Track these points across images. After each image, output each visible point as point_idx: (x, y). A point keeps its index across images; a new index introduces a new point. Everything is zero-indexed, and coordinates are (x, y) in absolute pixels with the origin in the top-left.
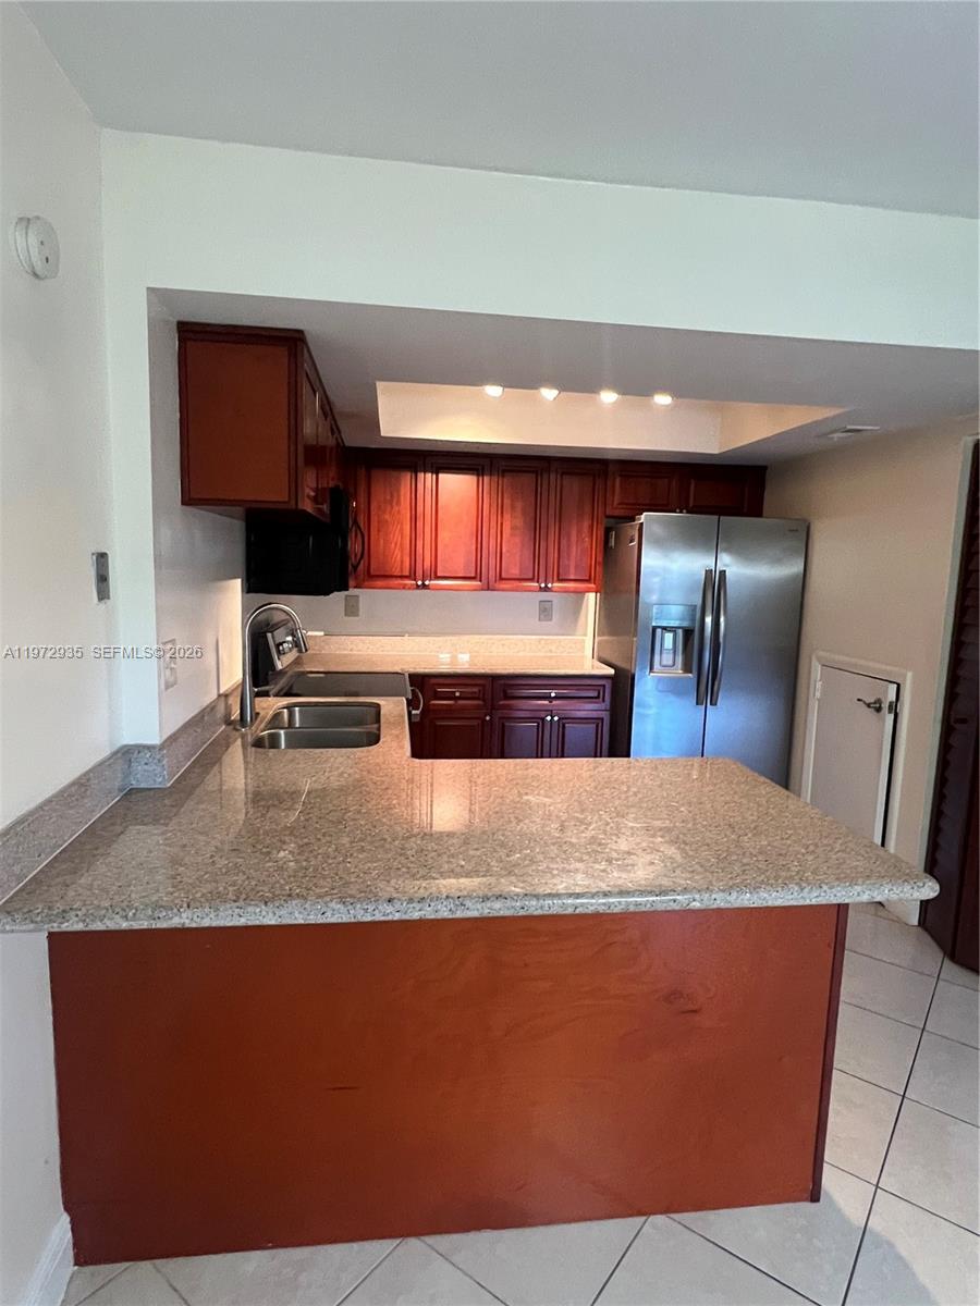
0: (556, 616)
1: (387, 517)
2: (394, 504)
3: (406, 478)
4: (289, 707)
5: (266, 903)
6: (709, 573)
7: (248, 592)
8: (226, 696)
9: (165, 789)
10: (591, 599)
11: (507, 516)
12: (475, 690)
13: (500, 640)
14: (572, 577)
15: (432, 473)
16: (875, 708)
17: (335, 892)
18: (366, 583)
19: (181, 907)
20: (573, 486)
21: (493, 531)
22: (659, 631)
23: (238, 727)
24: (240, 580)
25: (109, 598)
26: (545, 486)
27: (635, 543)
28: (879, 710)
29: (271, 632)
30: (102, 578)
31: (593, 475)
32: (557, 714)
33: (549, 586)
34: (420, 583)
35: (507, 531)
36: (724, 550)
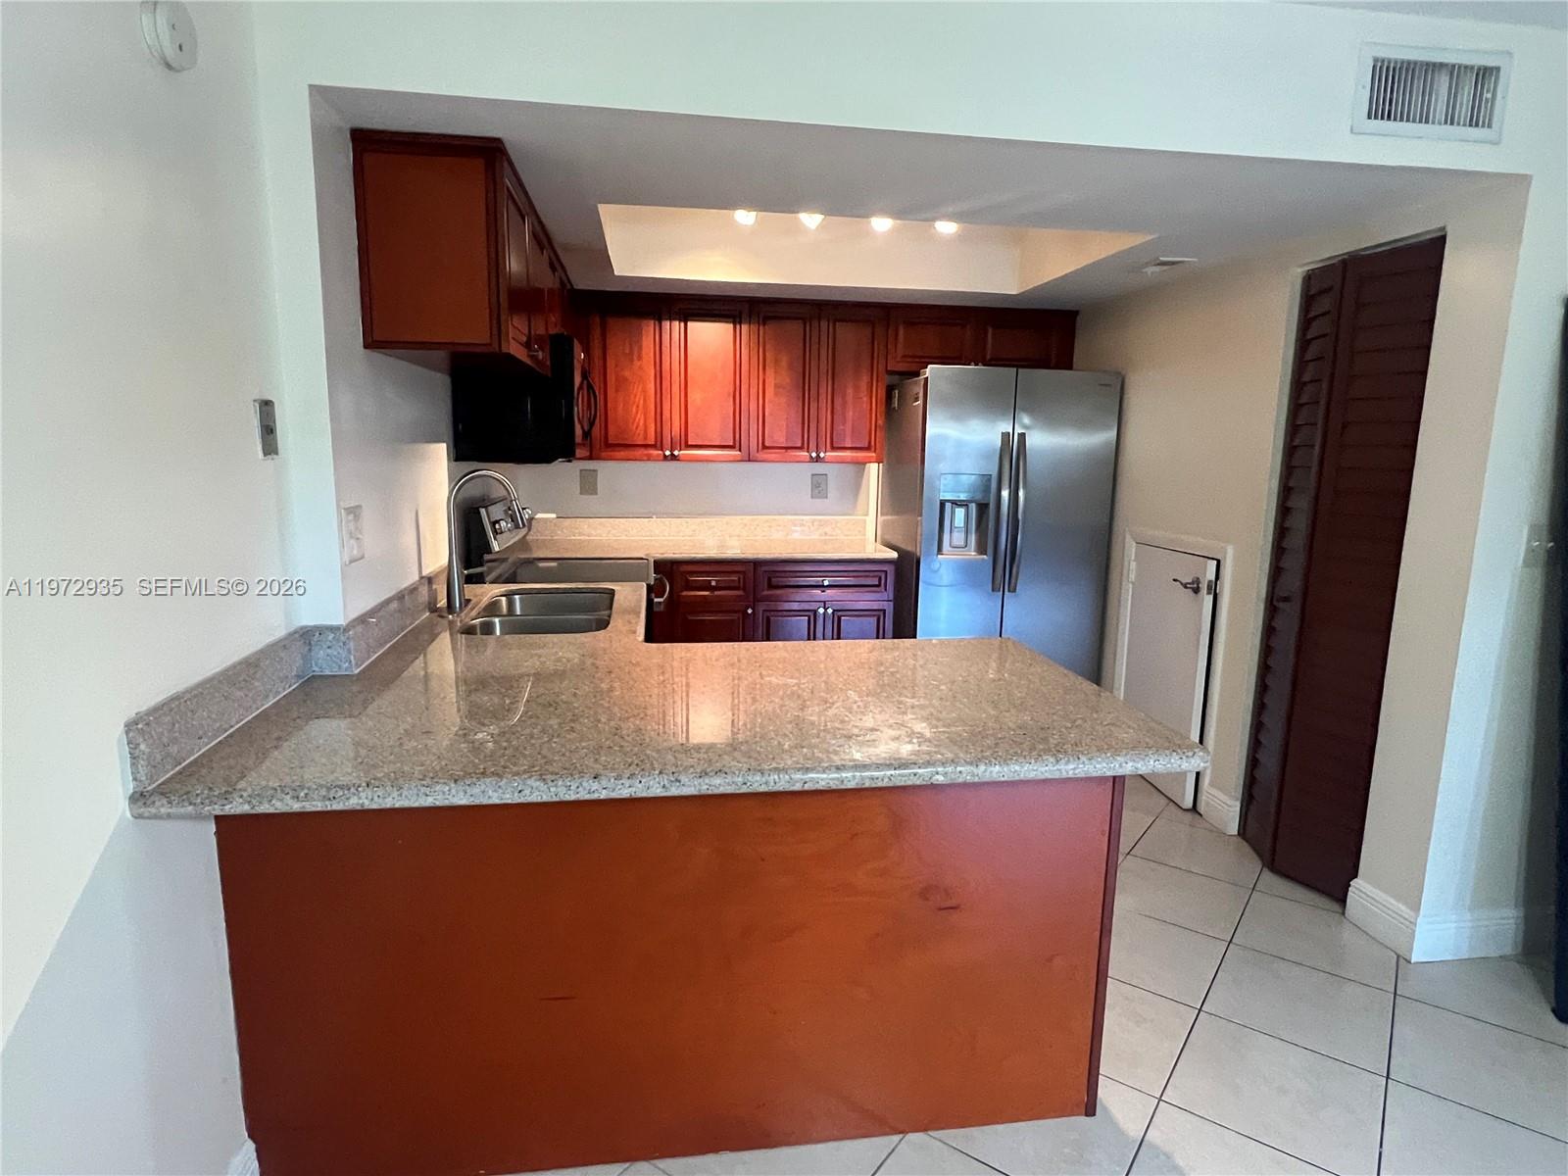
0: (832, 492)
1: (627, 374)
2: (635, 358)
3: (649, 327)
4: (509, 595)
5: (456, 781)
6: (1006, 436)
7: (456, 460)
8: (430, 580)
9: (353, 676)
10: (873, 470)
11: (770, 372)
12: (734, 578)
13: (767, 521)
14: (848, 444)
15: (680, 321)
16: (1193, 589)
17: (536, 769)
18: (603, 454)
19: (359, 786)
20: (848, 335)
21: (753, 391)
22: (948, 506)
23: (445, 614)
24: (444, 445)
25: (277, 454)
26: (815, 339)
27: (920, 402)
28: (1196, 591)
29: (486, 507)
30: (268, 430)
31: (873, 322)
32: (830, 606)
33: (821, 455)
34: (667, 454)
35: (770, 392)
36: (1023, 409)
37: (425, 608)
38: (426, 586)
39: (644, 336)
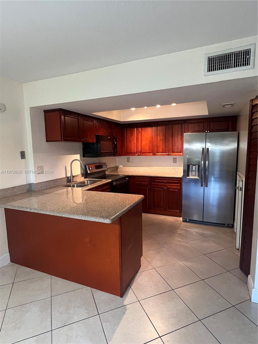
0: (178, 162)
1: (131, 139)
6: (203, 149)
7: (83, 157)
8: (68, 177)
12: (146, 180)
13: (163, 168)
14: (176, 152)
15: (140, 128)
20: (176, 128)
21: (155, 141)
24: (79, 155)
25: (25, 159)
26: (168, 129)
30: (23, 155)
31: (181, 124)
32: (167, 187)
33: (170, 154)
34: (138, 154)
35: (158, 141)
36: (208, 142)
37: (66, 182)
38: (66, 178)
39: (134, 131)
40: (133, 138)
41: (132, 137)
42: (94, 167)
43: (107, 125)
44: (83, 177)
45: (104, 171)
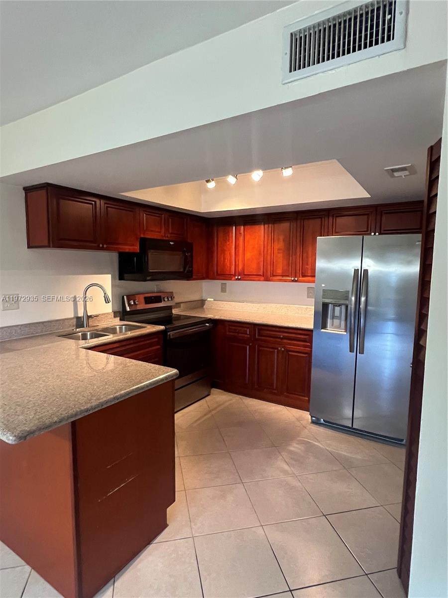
1: (224, 248)
2: (227, 241)
3: (232, 229)
6: (356, 271)
7: (120, 280)
11: (276, 243)
18: (217, 277)
20: (309, 226)
21: (269, 252)
26: (294, 228)
31: (321, 218)
32: (284, 347)
33: (296, 279)
34: (236, 277)
35: (276, 251)
36: (368, 257)
37: (73, 326)
38: (75, 320)
39: (230, 234)
40: (229, 245)
41: (228, 243)
42: (143, 300)
43: (170, 220)
44: (119, 318)
45: (170, 308)
